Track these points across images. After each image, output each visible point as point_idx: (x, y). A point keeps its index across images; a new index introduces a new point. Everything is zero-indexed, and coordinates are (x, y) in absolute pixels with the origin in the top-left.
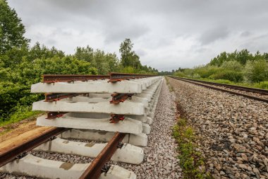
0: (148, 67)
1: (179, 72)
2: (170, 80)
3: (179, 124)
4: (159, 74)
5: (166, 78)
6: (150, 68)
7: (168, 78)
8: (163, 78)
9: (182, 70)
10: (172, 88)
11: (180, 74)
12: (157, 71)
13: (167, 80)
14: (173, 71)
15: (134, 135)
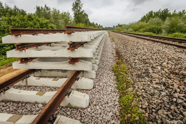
0: (95, 24)
1: (119, 28)
2: (112, 33)
3: (117, 63)
4: (104, 29)
5: (108, 32)
6: (97, 24)
7: (110, 32)
8: (106, 32)
9: (120, 26)
10: (113, 39)
11: (119, 29)
12: (102, 26)
13: (109, 34)
14: (114, 26)
15: (87, 72)
